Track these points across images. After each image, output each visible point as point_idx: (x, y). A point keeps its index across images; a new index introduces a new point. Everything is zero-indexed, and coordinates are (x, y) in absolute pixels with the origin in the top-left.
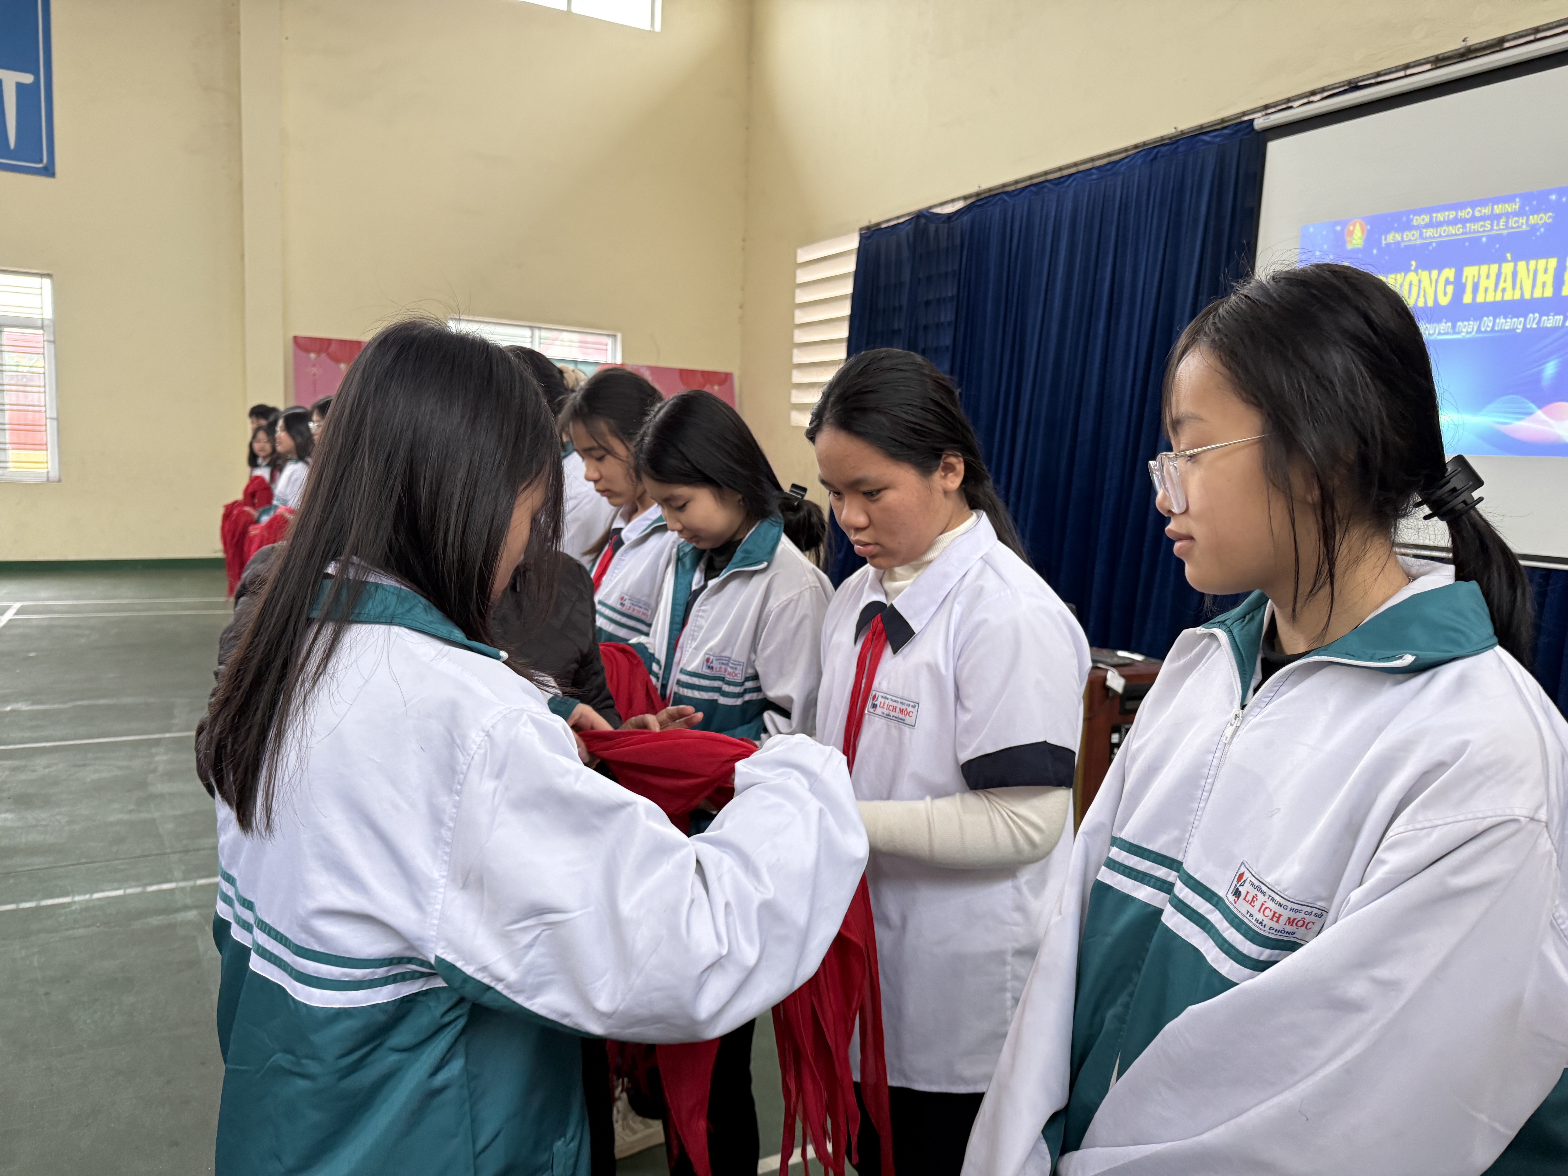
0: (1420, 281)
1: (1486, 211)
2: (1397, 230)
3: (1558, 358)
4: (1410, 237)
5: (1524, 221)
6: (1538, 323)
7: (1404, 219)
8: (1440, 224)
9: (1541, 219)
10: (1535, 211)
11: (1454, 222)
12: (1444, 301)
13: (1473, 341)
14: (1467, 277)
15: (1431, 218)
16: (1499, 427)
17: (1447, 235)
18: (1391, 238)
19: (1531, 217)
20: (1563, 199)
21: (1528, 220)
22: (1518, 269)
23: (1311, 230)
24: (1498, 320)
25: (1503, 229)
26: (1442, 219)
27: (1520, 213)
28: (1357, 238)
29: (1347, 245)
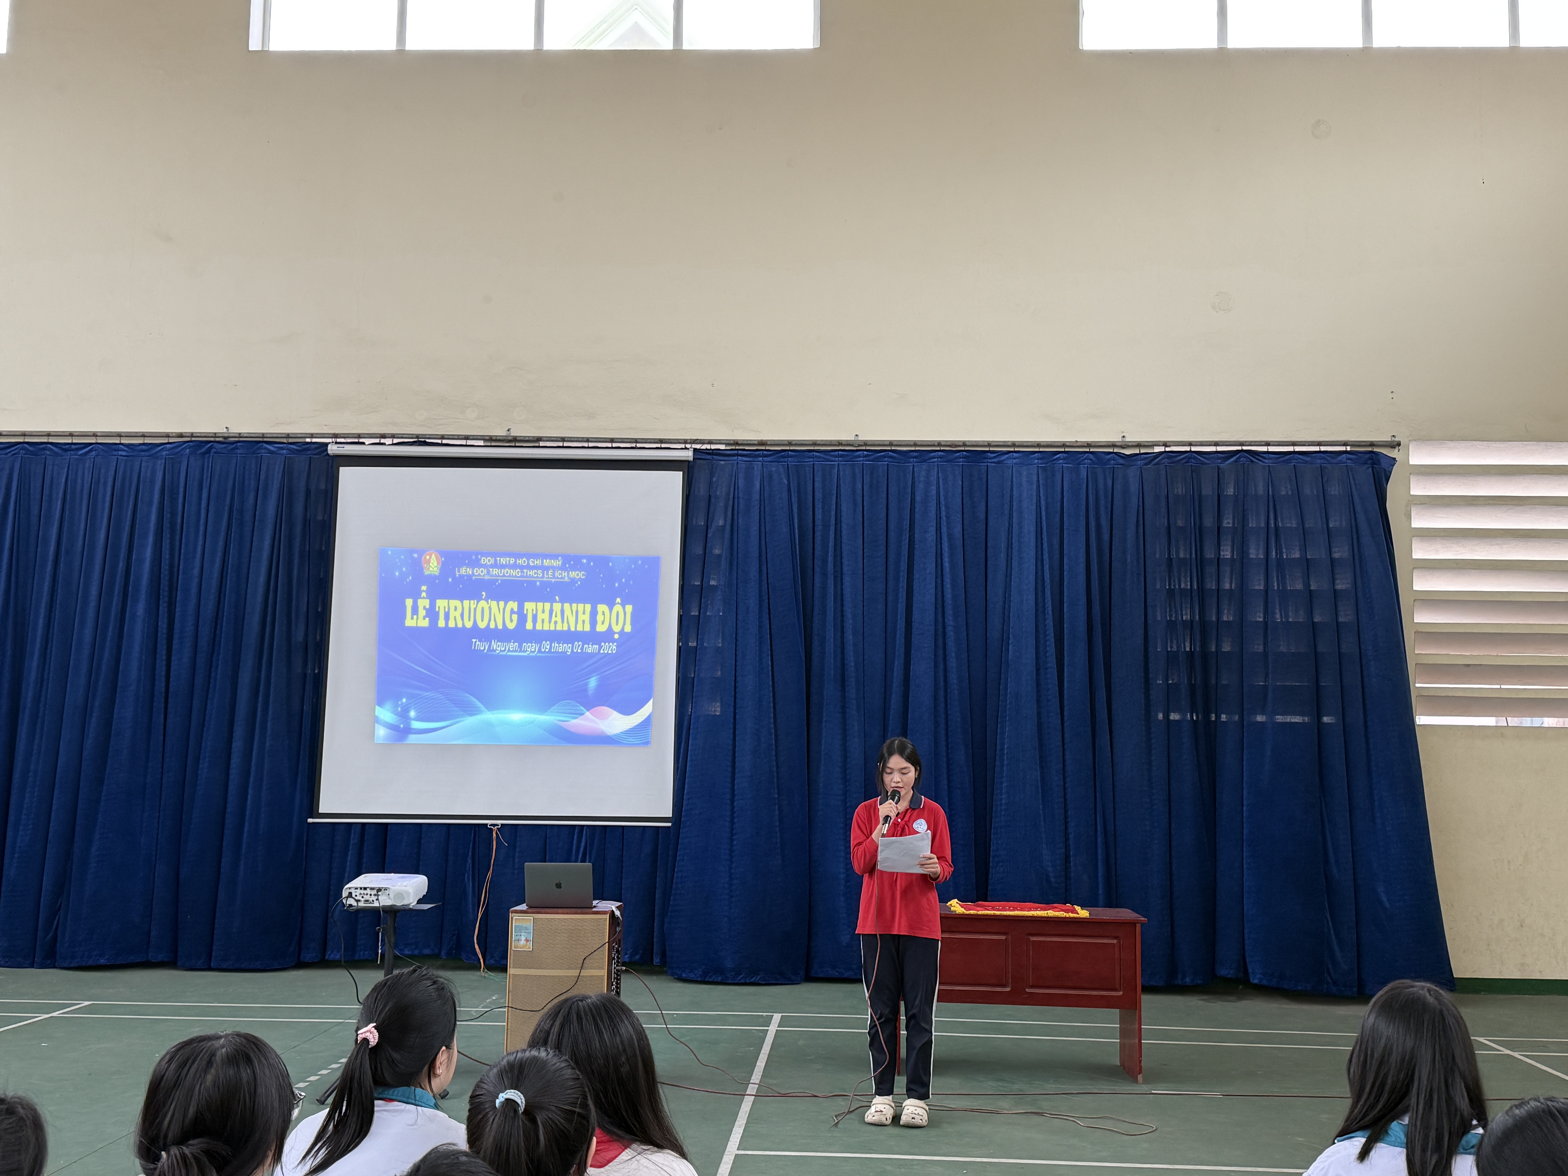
0: (490, 608)
1: (538, 562)
2: (468, 565)
3: (597, 675)
4: (479, 573)
5: (566, 574)
6: (582, 649)
7: (474, 557)
8: (503, 567)
9: (578, 575)
10: (573, 568)
11: (514, 566)
12: (511, 626)
13: (536, 657)
14: (527, 610)
15: (496, 561)
16: (561, 723)
17: (510, 576)
18: (464, 571)
19: (570, 573)
20: (592, 564)
21: (568, 574)
22: (565, 608)
23: (390, 553)
24: (553, 645)
25: (551, 578)
26: (504, 563)
27: (563, 568)
28: (433, 566)
29: (425, 570)
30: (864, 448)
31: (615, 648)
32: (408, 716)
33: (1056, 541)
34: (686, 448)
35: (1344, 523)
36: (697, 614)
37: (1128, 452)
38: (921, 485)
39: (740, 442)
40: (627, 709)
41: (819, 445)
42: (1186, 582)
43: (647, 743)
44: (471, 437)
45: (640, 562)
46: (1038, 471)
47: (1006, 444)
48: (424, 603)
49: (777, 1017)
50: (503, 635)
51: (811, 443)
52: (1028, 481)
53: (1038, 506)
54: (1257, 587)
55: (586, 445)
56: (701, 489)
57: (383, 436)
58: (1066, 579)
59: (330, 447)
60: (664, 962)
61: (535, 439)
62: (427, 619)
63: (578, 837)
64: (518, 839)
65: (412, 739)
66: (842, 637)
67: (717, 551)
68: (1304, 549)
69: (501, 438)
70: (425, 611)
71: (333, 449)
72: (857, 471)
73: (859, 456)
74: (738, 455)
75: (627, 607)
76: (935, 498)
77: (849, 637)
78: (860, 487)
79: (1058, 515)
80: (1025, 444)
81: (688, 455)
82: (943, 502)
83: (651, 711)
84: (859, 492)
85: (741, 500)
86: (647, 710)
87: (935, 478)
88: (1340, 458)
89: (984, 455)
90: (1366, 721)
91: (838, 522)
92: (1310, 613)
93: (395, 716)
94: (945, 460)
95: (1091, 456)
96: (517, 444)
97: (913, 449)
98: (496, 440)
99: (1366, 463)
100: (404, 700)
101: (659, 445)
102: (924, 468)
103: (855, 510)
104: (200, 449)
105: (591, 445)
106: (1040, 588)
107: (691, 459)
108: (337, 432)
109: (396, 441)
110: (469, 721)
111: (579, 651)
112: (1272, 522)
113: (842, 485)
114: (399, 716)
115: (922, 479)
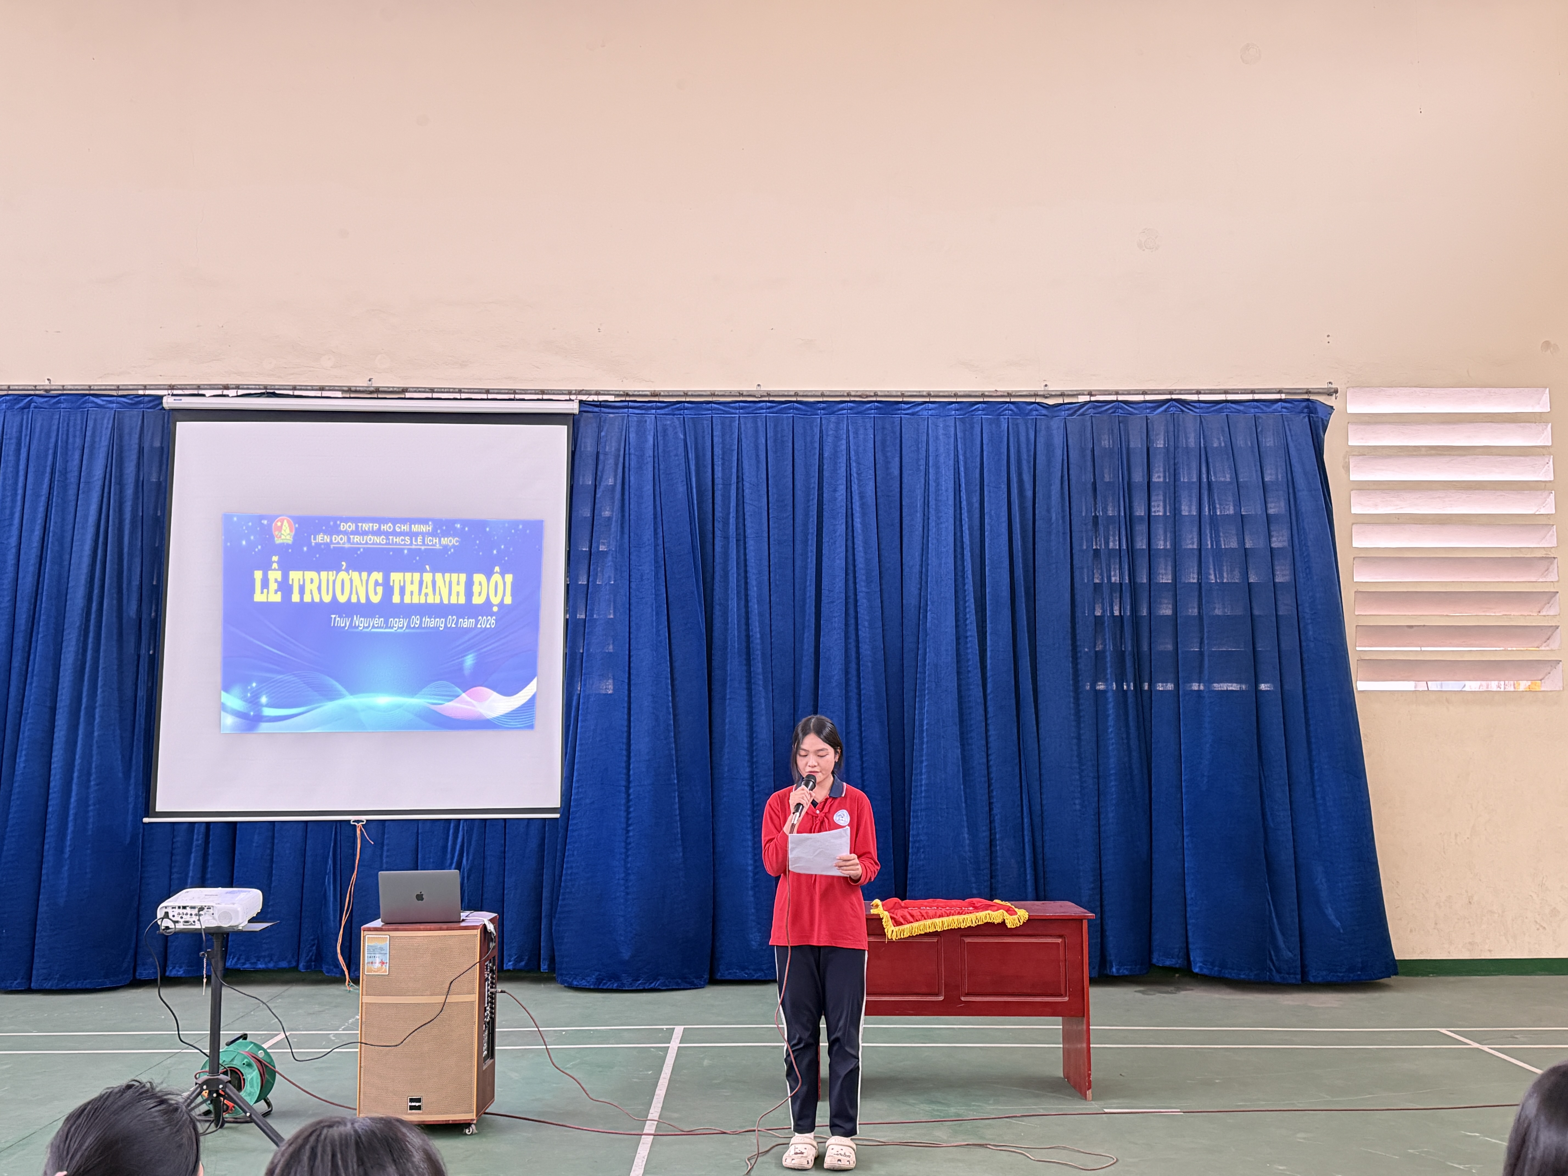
0: (351, 580)
1: (405, 528)
2: (325, 533)
3: (475, 652)
4: (339, 540)
5: (437, 541)
6: (456, 624)
7: (332, 523)
8: (365, 533)
9: (450, 541)
10: (446, 534)
11: (378, 533)
13: (404, 634)
14: (394, 581)
15: (357, 527)
16: (433, 707)
17: (373, 544)
18: (320, 538)
19: (442, 539)
20: (467, 529)
21: (440, 541)
22: (436, 579)
23: (235, 519)
24: (424, 619)
25: (421, 545)
26: (367, 529)
27: (433, 534)
28: (285, 534)
29: (276, 539)
30: (767, 399)
31: (493, 621)
32: (259, 702)
33: (976, 499)
34: (570, 400)
35: (1280, 476)
36: (585, 583)
37: (1051, 402)
38: (830, 439)
39: (631, 393)
40: (509, 690)
41: (718, 396)
42: (1114, 541)
43: (531, 727)
44: (327, 388)
45: (521, 527)
46: (955, 423)
47: (921, 394)
48: (275, 575)
49: (679, 1030)
50: (367, 609)
51: (709, 393)
52: (945, 434)
53: (957, 462)
54: (1190, 546)
55: (458, 396)
56: (588, 445)
57: (226, 387)
58: (987, 540)
59: (165, 400)
60: (552, 968)
61: (400, 390)
62: (279, 593)
63: (453, 834)
64: (386, 836)
65: (264, 727)
66: (747, 606)
67: (607, 514)
68: (1238, 504)
69: (361, 389)
70: (276, 584)
71: (169, 402)
72: (760, 424)
73: (762, 408)
74: (628, 407)
75: (507, 576)
76: (844, 453)
77: (754, 606)
78: (764, 441)
79: (978, 471)
80: (941, 394)
81: (573, 407)
82: (853, 458)
83: (535, 690)
84: (762, 447)
85: (632, 457)
86: (531, 689)
87: (845, 431)
88: (1275, 406)
89: (897, 406)
90: (1304, 690)
91: (740, 479)
92: (1245, 574)
93: (244, 703)
94: (855, 411)
95: (1012, 406)
96: (380, 396)
97: (821, 399)
98: (356, 391)
99: (1302, 412)
100: (254, 685)
101: (540, 397)
102: (833, 420)
103: (758, 467)
104: (18, 403)
105: (464, 396)
106: (959, 550)
107: (576, 411)
108: (173, 383)
109: (240, 392)
110: (330, 706)
111: (453, 626)
112: (1204, 476)
113: (744, 440)
114: (250, 702)
115: (831, 432)
